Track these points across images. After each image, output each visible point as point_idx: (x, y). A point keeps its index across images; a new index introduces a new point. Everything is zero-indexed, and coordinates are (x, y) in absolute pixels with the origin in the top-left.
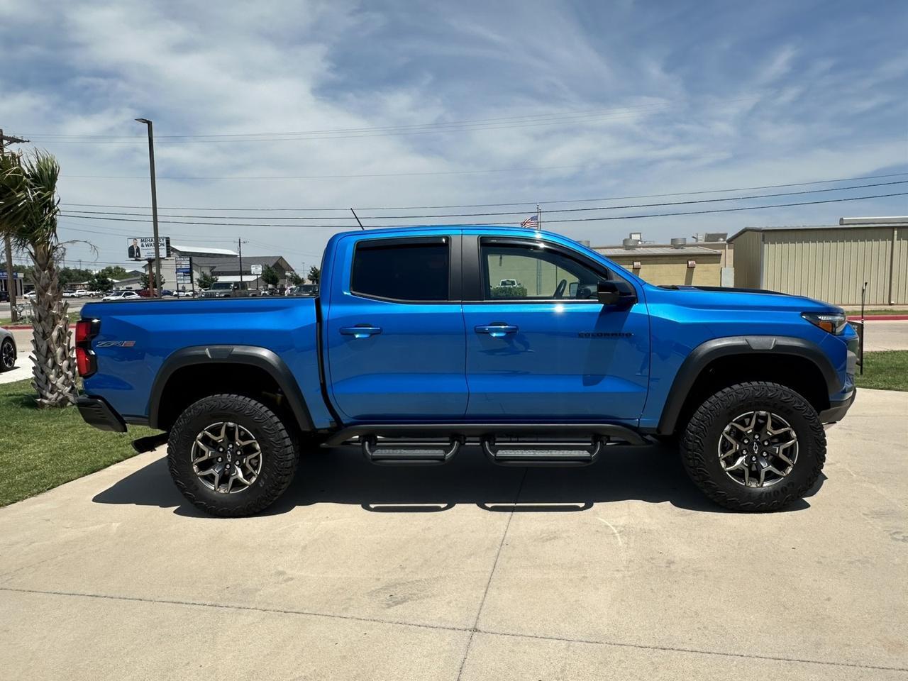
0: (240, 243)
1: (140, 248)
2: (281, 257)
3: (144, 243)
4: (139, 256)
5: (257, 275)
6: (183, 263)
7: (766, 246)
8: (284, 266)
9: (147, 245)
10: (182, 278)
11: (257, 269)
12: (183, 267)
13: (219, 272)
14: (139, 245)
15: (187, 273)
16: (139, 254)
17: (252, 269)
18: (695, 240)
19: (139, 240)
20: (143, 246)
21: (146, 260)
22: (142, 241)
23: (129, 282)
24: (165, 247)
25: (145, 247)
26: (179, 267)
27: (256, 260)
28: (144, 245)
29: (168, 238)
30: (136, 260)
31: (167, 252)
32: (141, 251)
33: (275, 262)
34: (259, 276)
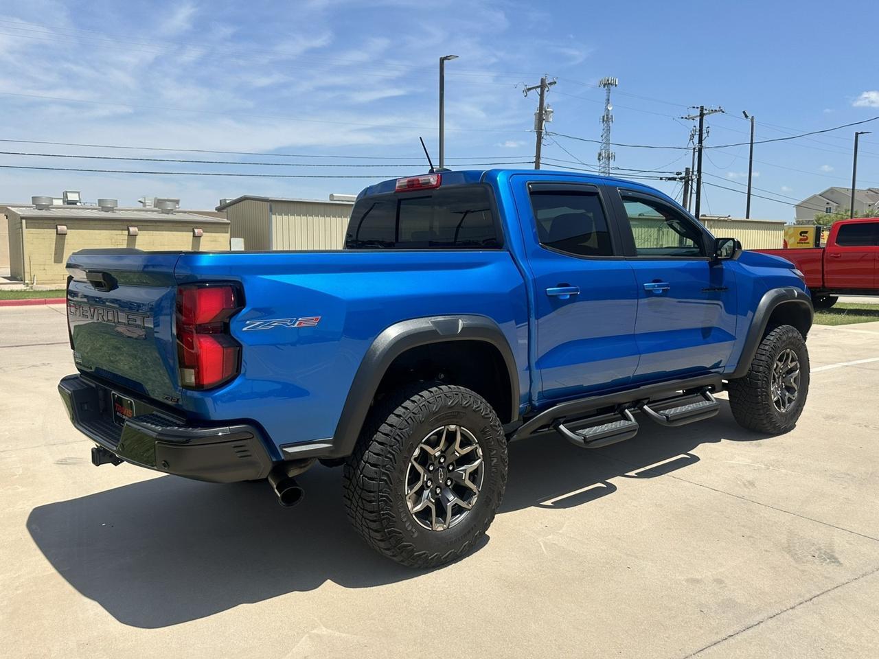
7: (274, 217)
18: (141, 204)
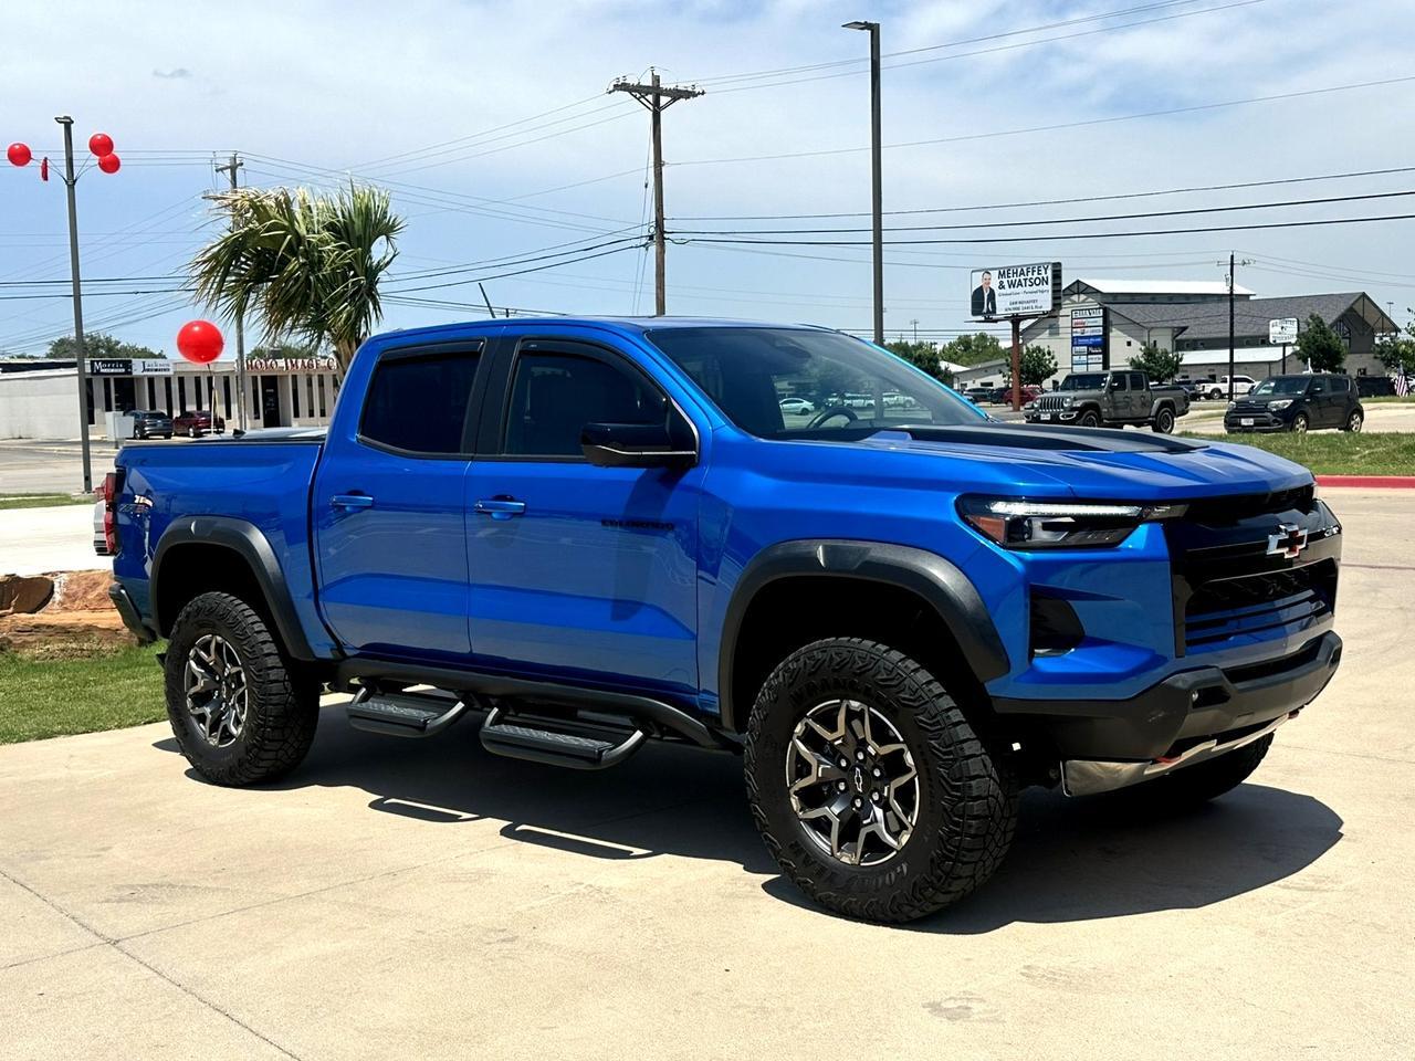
0: (1232, 264)
1: (997, 291)
2: (1364, 295)
3: (1005, 280)
4: (994, 312)
5: (1284, 345)
6: (1089, 322)
8: (1371, 319)
9: (1012, 285)
10: (1084, 358)
11: (1285, 331)
12: (1088, 332)
13: (1195, 341)
14: (994, 285)
15: (1094, 346)
16: (994, 307)
17: (1272, 330)
19: (995, 274)
20: (1002, 286)
21: (1006, 319)
22: (1001, 275)
23: (987, 371)
24: (1049, 287)
25: (1007, 290)
26: (1078, 333)
27: (1281, 307)
28: (1006, 284)
29: (1059, 264)
30: (988, 320)
31: (1054, 298)
32: (997, 298)
33: (1343, 308)
34: (1289, 350)
